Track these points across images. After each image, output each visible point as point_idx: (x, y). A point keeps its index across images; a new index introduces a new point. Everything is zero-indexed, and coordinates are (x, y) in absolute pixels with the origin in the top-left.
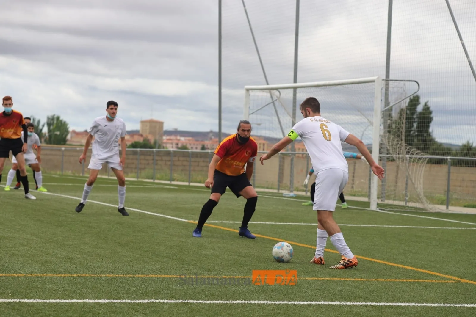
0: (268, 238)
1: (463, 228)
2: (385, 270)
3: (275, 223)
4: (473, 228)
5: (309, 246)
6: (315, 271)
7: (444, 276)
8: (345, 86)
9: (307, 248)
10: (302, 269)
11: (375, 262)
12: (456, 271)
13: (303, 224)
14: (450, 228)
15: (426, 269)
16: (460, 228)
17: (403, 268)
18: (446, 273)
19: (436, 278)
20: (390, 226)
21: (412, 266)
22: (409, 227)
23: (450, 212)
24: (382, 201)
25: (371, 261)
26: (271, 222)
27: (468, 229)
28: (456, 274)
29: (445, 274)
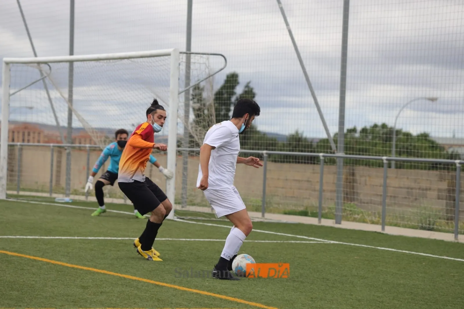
0: (28, 256)
1: (279, 242)
2: (174, 296)
3: (40, 237)
4: (291, 241)
5: (80, 267)
6: (83, 300)
7: (247, 303)
8: (133, 59)
9: (77, 269)
10: (67, 298)
11: (162, 286)
12: (263, 296)
13: (76, 238)
14: (263, 241)
15: (226, 294)
16: (275, 242)
17: (197, 294)
18: (250, 299)
19: (237, 305)
20: (188, 240)
21: (208, 291)
22: (211, 240)
23: (266, 221)
24: (183, 207)
25: (158, 285)
26: (35, 236)
27: (285, 242)
28: (263, 301)
29: (248, 301)
